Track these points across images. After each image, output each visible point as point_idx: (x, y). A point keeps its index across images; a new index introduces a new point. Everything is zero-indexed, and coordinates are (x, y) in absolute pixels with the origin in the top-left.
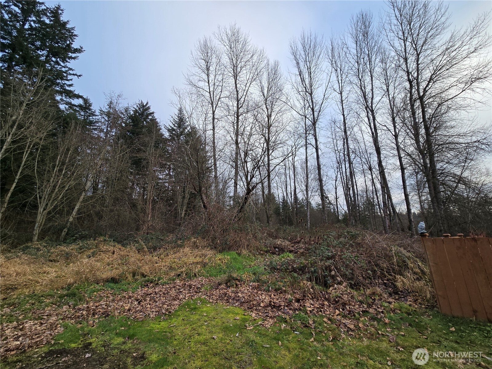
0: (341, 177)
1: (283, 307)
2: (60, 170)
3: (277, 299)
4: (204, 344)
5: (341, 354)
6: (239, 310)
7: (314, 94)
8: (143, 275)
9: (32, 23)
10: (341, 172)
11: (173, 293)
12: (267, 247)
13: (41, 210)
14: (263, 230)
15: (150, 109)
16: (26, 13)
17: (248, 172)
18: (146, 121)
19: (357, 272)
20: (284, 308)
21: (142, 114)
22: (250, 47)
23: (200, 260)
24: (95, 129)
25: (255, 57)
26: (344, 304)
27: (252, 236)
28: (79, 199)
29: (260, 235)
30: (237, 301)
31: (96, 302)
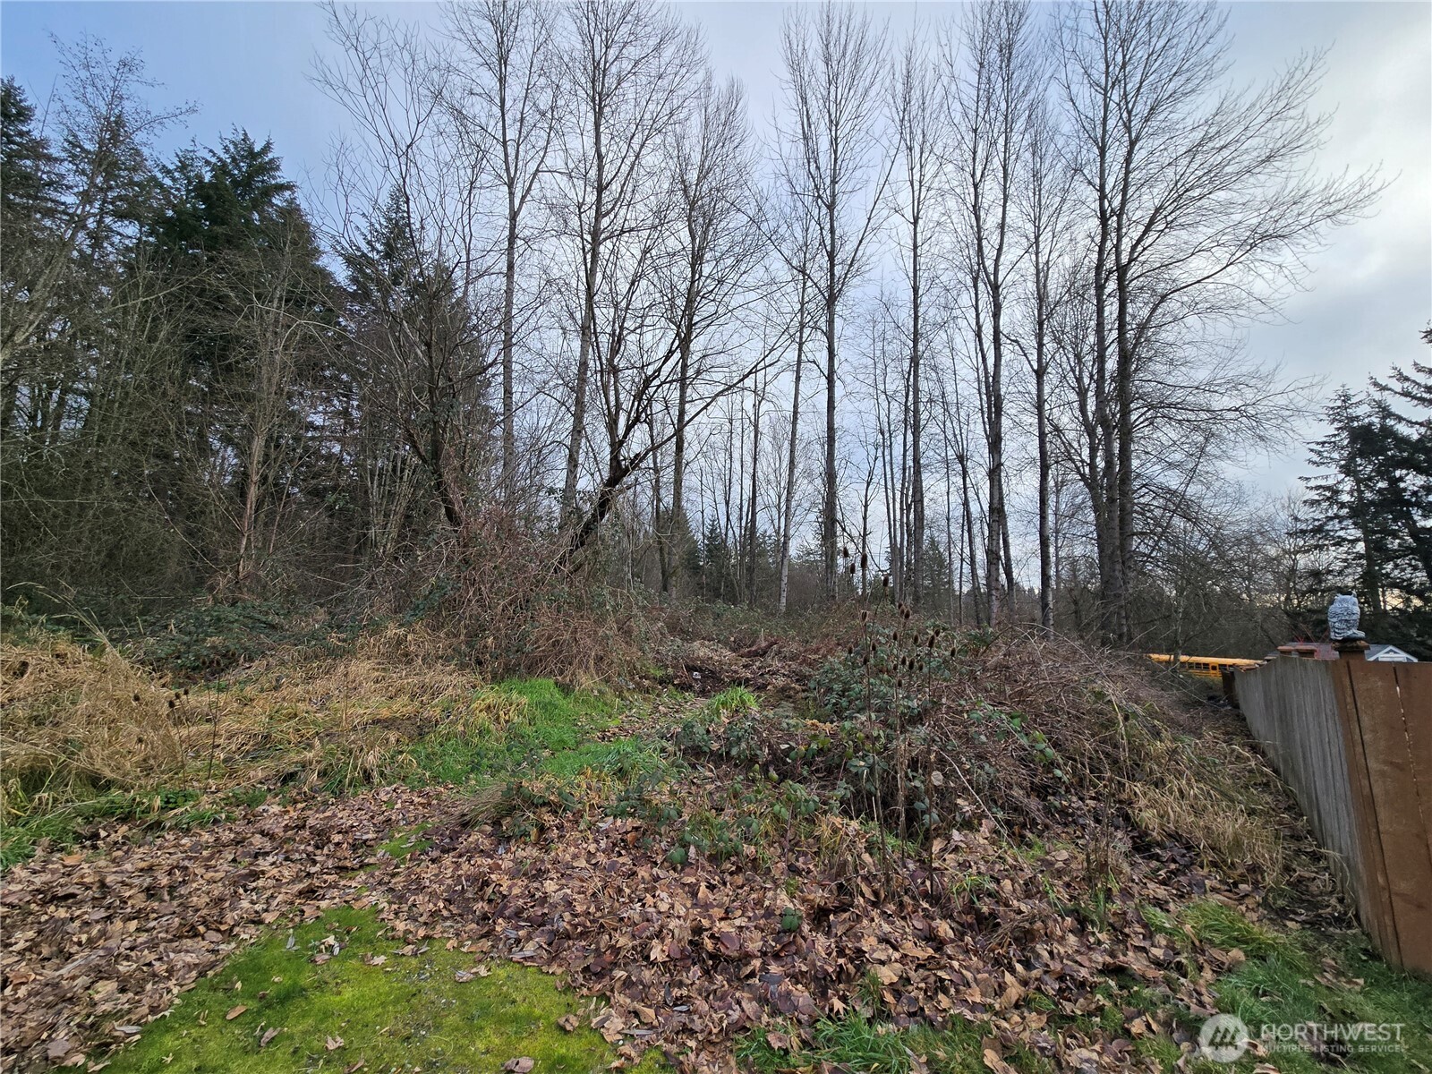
1: (757, 963)
7: (839, 208)
10: (888, 458)
12: (666, 667)
14: (652, 610)
15: (277, 168)
17: (618, 407)
18: (261, 214)
20: (764, 967)
21: (246, 183)
23: (409, 709)
25: (668, 52)
27: (615, 627)
29: (640, 625)
30: (535, 925)
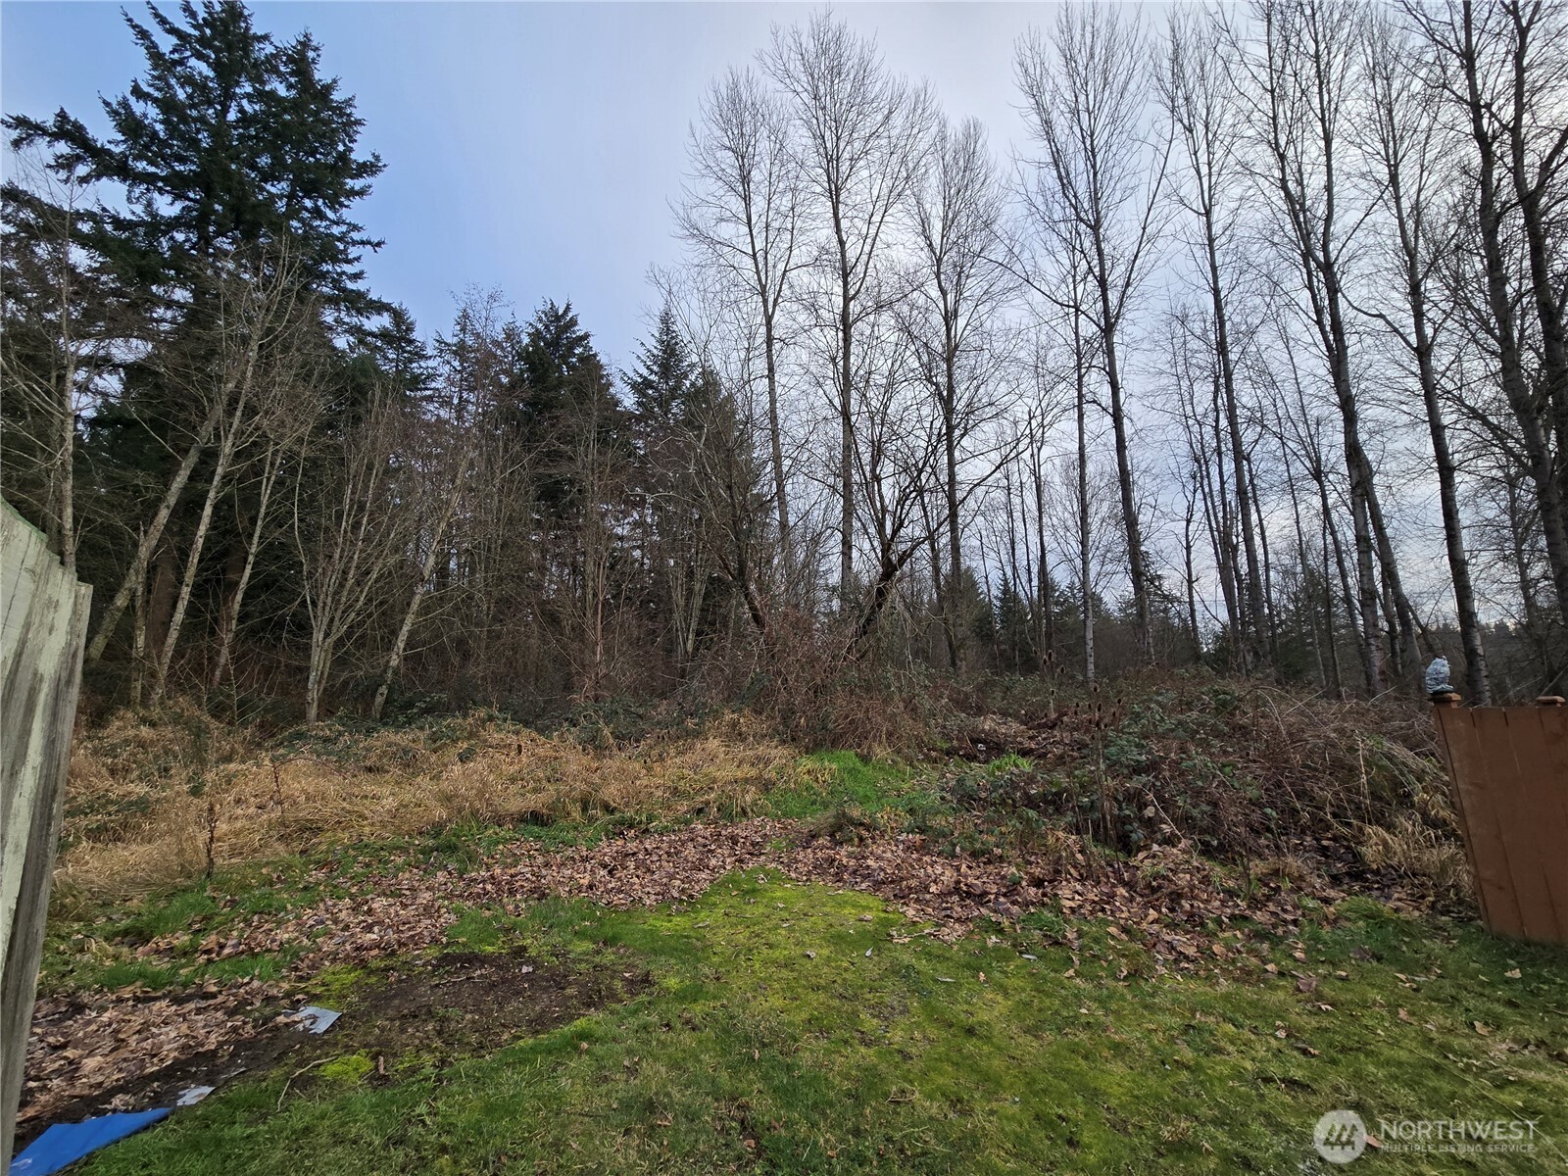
0: (1207, 510)
1: (992, 897)
2: (356, 526)
3: (974, 877)
4: (786, 966)
5: (1146, 1007)
6: (871, 899)
7: (1105, 225)
8: (608, 809)
9: (245, 102)
10: (1207, 490)
11: (690, 852)
12: (951, 740)
13: (318, 636)
14: (935, 687)
15: (576, 324)
16: (227, 73)
17: (884, 510)
18: (567, 364)
19: (1232, 814)
20: (996, 898)
21: (554, 343)
22: (879, 85)
23: (753, 772)
24: (430, 399)
25: (898, 120)
26: (1176, 897)
27: (901, 705)
28: (409, 604)
29: (926, 703)
30: (865, 877)
31: (506, 866)
